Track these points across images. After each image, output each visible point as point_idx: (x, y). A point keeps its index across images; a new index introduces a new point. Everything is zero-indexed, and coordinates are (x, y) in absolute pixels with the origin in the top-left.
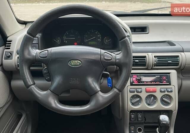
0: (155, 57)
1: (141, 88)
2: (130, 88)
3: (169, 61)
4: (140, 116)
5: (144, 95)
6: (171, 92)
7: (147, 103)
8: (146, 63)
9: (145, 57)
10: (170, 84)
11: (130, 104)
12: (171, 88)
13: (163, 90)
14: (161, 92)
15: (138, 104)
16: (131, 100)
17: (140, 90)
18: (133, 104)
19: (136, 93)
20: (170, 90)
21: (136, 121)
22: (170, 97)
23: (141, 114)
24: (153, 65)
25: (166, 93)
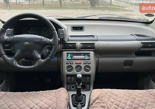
0: (81, 44)
1: (73, 62)
2: (67, 62)
3: (89, 46)
4: (73, 78)
5: (74, 66)
6: (90, 64)
7: (76, 70)
8: (76, 47)
9: (75, 44)
10: (89, 59)
11: (66, 71)
12: (90, 62)
13: (85, 63)
14: (84, 64)
15: (71, 71)
16: (67, 69)
17: (72, 63)
18: (68, 71)
19: (69, 64)
20: (89, 63)
21: (71, 82)
22: (89, 67)
23: (74, 77)
24: (80, 48)
25: (87, 64)
